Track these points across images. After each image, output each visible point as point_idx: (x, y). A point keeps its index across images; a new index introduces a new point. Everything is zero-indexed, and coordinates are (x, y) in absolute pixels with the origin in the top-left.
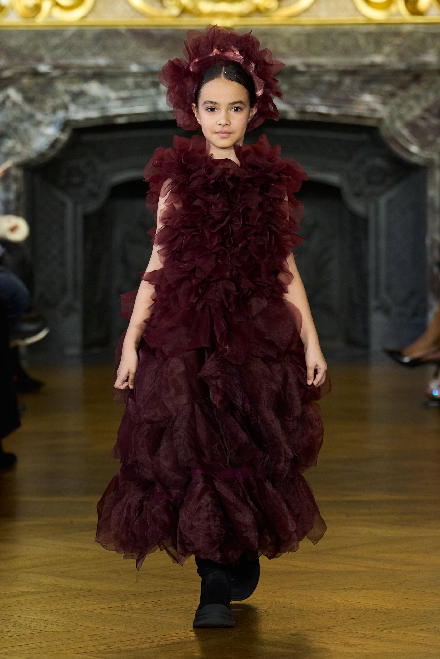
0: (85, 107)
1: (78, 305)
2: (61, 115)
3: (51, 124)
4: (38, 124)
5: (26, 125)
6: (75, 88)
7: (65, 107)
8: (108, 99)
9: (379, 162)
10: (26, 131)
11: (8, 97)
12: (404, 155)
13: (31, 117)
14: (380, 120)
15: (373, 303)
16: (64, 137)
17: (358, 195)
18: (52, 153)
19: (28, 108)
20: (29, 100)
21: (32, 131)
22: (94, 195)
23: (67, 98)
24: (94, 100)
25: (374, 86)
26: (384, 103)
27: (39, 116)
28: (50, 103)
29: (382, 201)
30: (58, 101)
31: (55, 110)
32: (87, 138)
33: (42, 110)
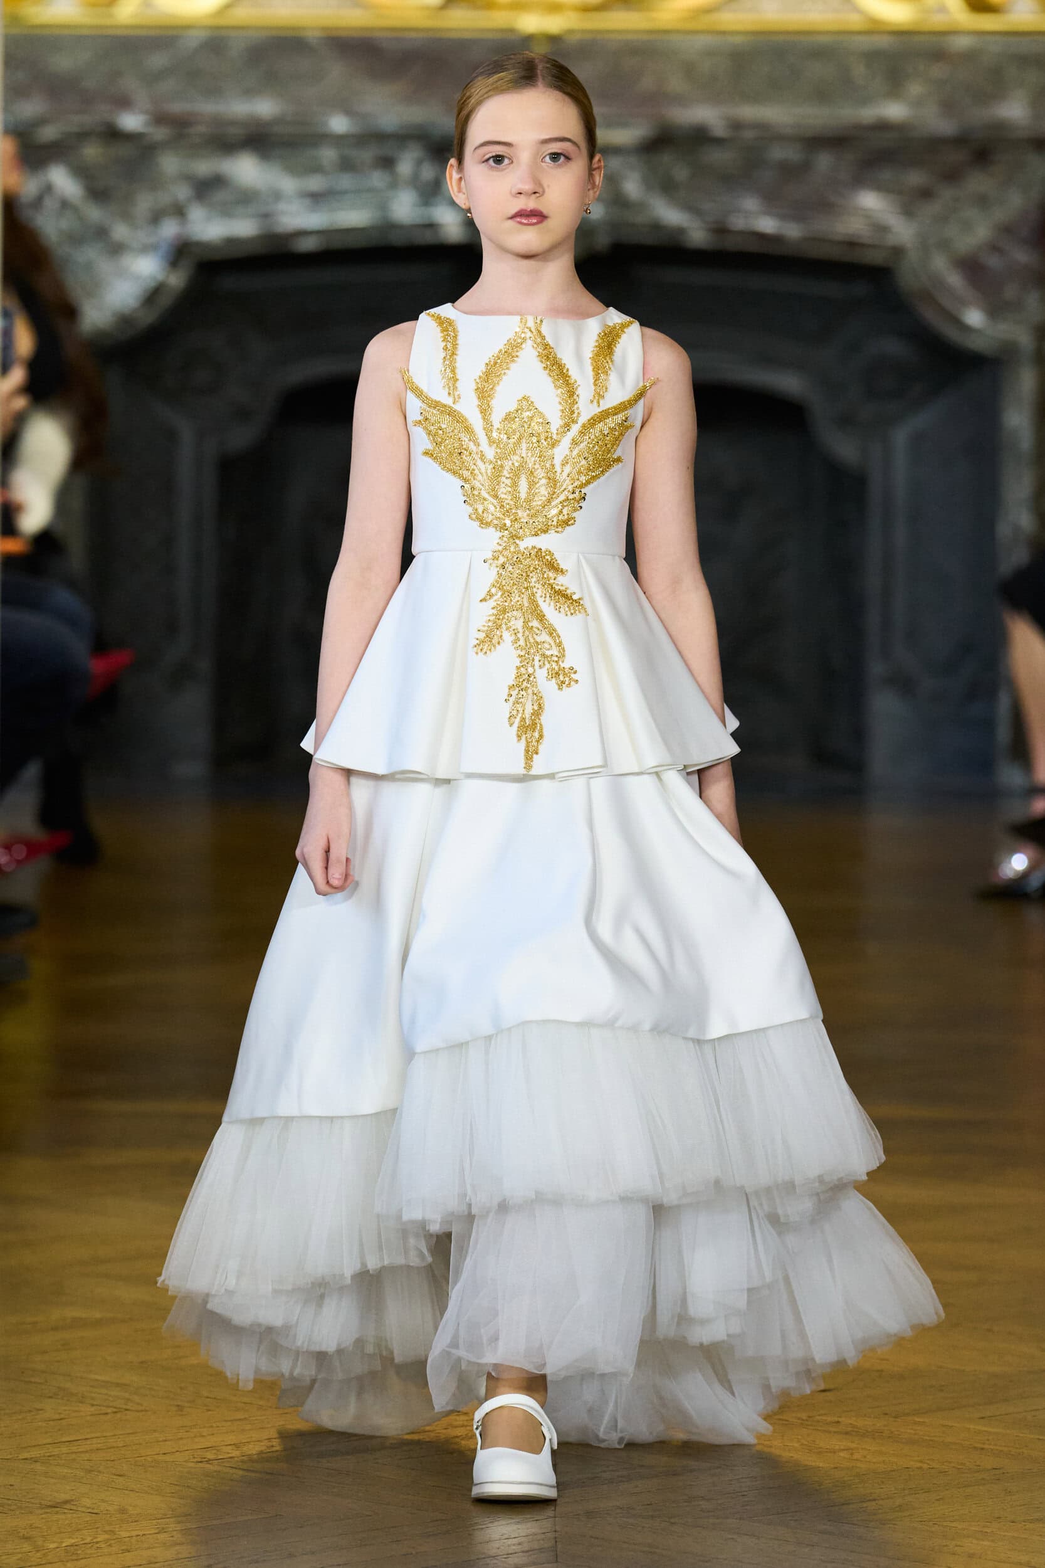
0: (226, 211)
1: (204, 665)
2: (170, 230)
3: (146, 249)
4: (117, 250)
5: (90, 253)
6: (204, 167)
7: (179, 211)
8: (277, 196)
9: (893, 347)
10: (89, 266)
11: (49, 189)
12: (951, 333)
13: (101, 233)
14: (898, 251)
15: (876, 668)
16: (177, 280)
17: (846, 421)
18: (148, 318)
19: (94, 213)
20: (98, 193)
21: (104, 266)
22: (243, 414)
23: (182, 192)
24: (246, 198)
25: (886, 175)
26: (908, 211)
27: (120, 231)
28: (144, 203)
29: (901, 437)
30: (164, 198)
31: (156, 218)
32: (230, 283)
33: (126, 216)
